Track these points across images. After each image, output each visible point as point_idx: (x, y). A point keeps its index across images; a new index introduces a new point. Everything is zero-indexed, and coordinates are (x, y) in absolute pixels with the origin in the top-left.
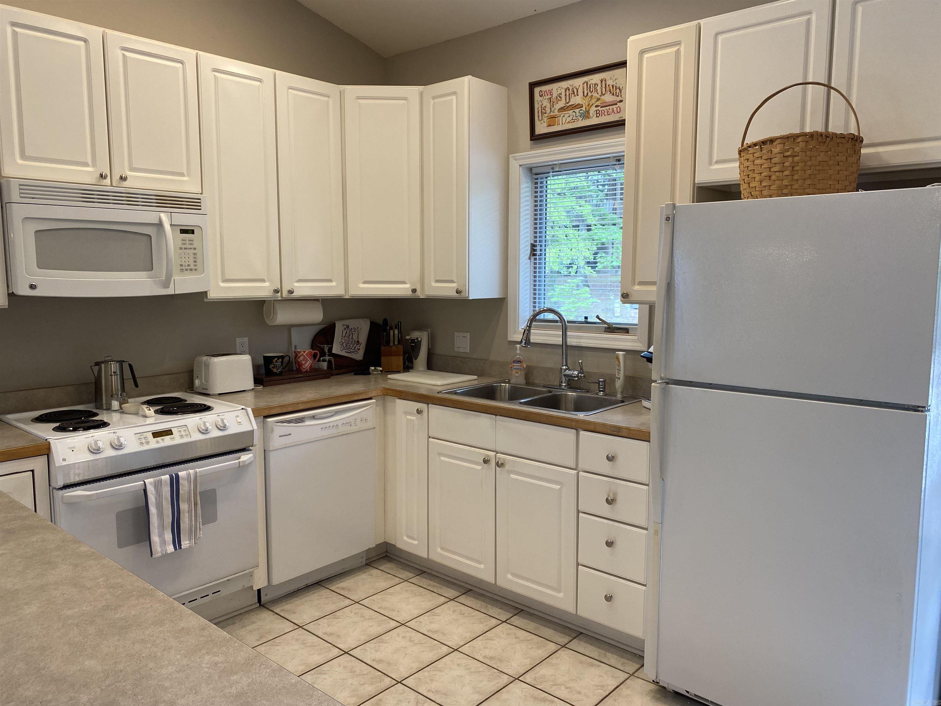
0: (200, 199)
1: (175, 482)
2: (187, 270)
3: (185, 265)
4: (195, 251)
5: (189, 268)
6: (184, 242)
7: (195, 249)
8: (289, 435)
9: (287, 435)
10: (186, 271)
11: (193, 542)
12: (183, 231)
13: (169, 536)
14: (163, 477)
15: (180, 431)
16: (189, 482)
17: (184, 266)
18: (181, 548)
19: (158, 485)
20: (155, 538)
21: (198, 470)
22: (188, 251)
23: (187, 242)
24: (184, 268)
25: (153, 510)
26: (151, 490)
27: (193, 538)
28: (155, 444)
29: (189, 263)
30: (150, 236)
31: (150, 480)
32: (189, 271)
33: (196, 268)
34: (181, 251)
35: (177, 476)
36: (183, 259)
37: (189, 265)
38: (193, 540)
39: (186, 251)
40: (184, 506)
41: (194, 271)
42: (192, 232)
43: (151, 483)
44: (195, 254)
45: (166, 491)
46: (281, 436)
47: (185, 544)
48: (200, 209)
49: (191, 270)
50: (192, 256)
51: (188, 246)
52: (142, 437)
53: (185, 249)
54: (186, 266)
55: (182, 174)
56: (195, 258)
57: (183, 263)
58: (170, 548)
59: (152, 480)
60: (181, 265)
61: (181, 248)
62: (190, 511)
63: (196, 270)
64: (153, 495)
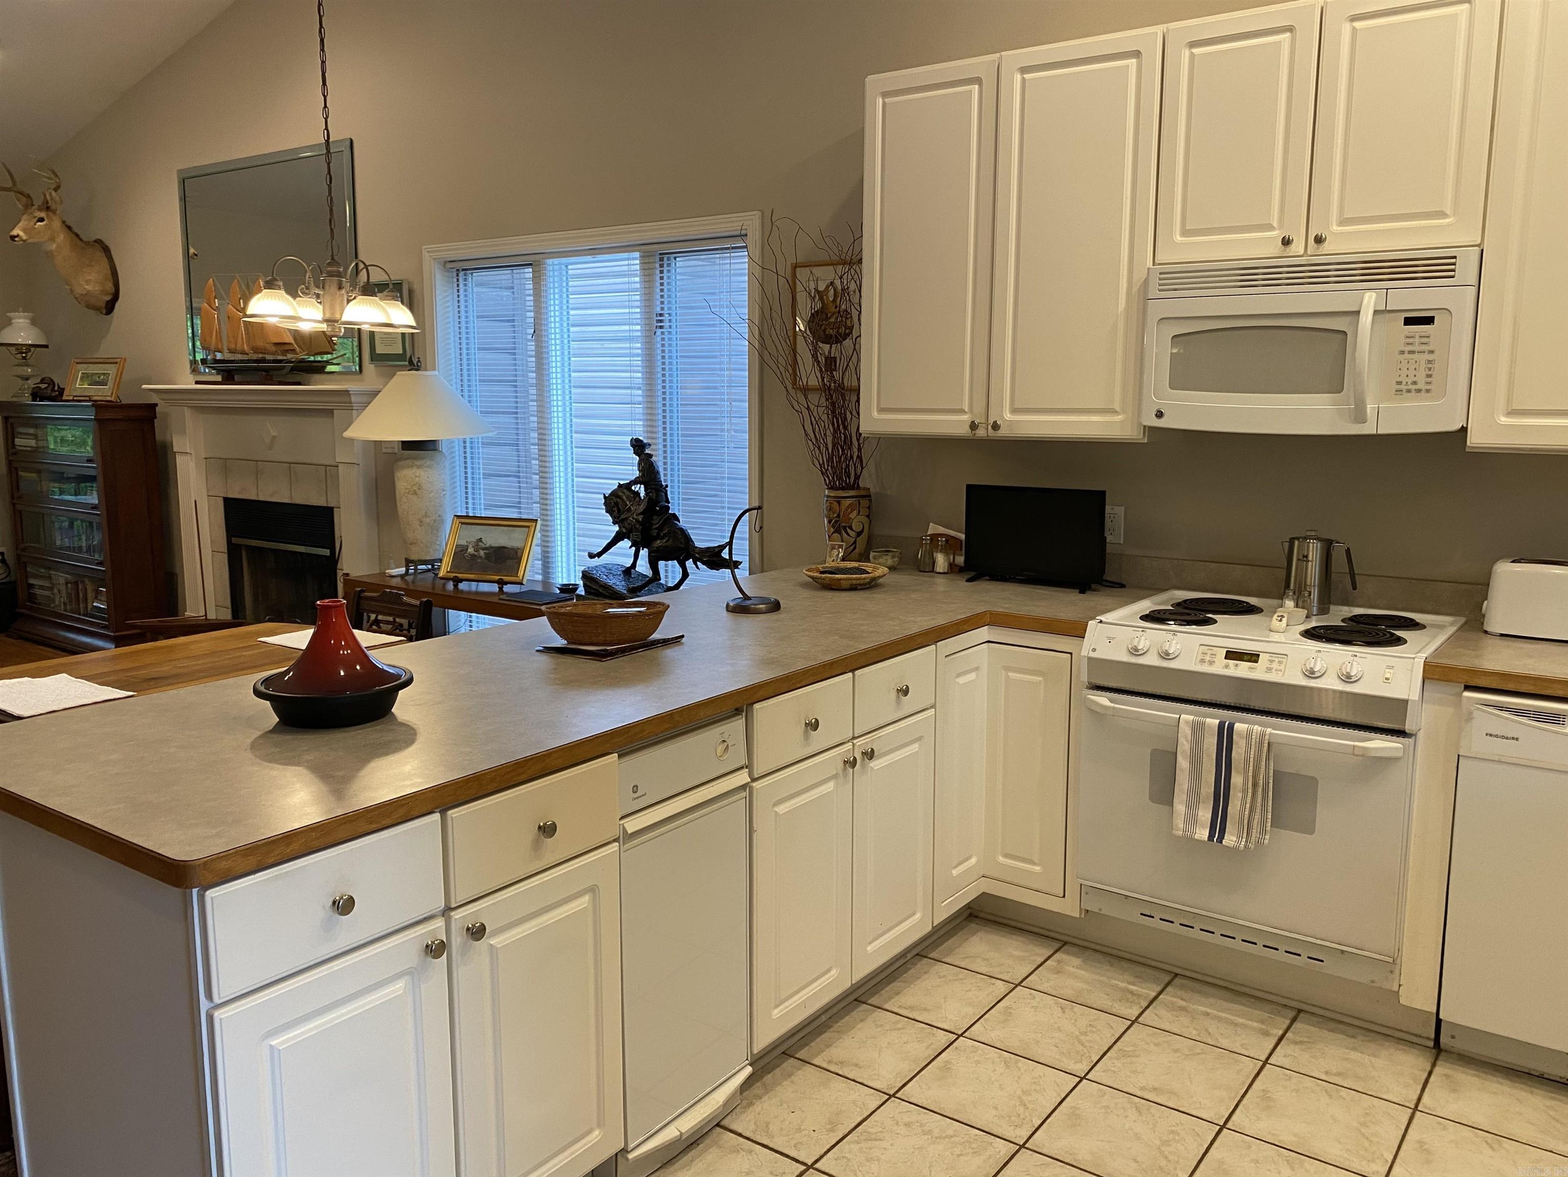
0: (1455, 257)
1: (1225, 735)
2: (1409, 391)
3: (1407, 383)
4: (1431, 357)
5: (1413, 387)
6: (1410, 340)
7: (1432, 352)
8: (1513, 738)
9: (1507, 738)
10: (1409, 394)
11: (1243, 843)
12: (1409, 321)
13: (1205, 814)
14: (1208, 720)
15: (1271, 661)
16: (1248, 744)
17: (1404, 383)
18: (1221, 842)
19: (1198, 729)
20: (1180, 807)
21: (1269, 730)
22: (1416, 356)
23: (1417, 340)
24: (1403, 387)
25: (1183, 763)
26: (1185, 731)
27: (1245, 836)
28: (1222, 667)
29: (1415, 379)
30: (1345, 333)
31: (1188, 716)
32: (1413, 394)
33: (1428, 387)
34: (1401, 357)
35: (1231, 727)
36: (1404, 372)
37: (1415, 383)
38: (1244, 840)
39: (1411, 356)
40: (1237, 780)
41: (1423, 394)
42: (1429, 320)
43: (1187, 722)
44: (1430, 362)
45: (1211, 743)
46: (1491, 735)
47: (1230, 839)
48: (1453, 277)
49: (1419, 391)
50: (1423, 365)
51: (1416, 348)
52: (1209, 652)
53: (1411, 352)
54: (1409, 383)
55: (1442, 214)
56: (1430, 369)
57: (1403, 379)
58: (1203, 834)
59: (1191, 718)
60: (1399, 383)
61: (1402, 352)
62: (1245, 791)
63: (1428, 391)
64: (1187, 741)
